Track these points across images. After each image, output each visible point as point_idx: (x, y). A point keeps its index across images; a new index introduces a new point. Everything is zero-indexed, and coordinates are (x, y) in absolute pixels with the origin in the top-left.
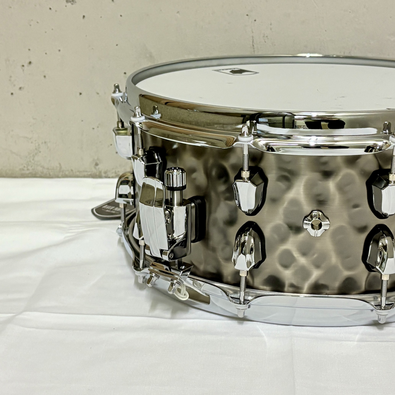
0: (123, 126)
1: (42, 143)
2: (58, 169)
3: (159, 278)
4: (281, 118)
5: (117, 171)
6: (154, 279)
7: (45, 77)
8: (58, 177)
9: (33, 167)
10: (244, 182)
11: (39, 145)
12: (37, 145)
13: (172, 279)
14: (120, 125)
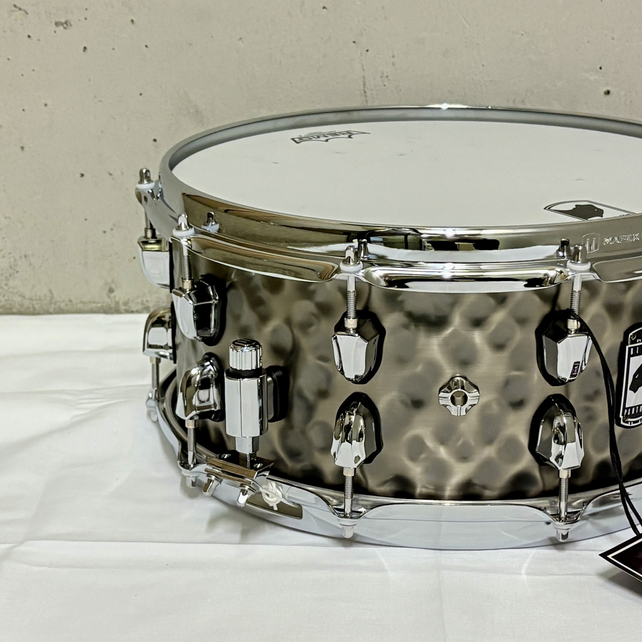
0: (154, 236)
1: (21, 257)
2: (48, 299)
3: (221, 483)
4: (403, 237)
5: (145, 300)
6: (213, 485)
7: (22, 148)
8: (48, 313)
9: (6, 297)
10: (349, 335)
11: (15, 260)
12: (12, 260)
13: (241, 484)
14: (149, 234)
